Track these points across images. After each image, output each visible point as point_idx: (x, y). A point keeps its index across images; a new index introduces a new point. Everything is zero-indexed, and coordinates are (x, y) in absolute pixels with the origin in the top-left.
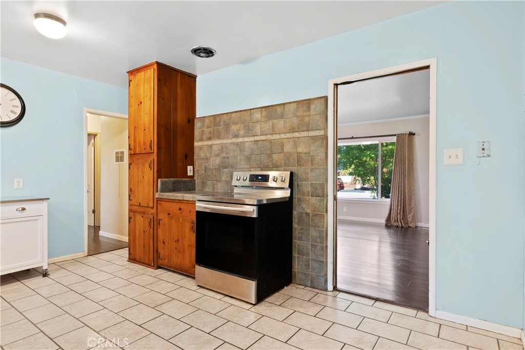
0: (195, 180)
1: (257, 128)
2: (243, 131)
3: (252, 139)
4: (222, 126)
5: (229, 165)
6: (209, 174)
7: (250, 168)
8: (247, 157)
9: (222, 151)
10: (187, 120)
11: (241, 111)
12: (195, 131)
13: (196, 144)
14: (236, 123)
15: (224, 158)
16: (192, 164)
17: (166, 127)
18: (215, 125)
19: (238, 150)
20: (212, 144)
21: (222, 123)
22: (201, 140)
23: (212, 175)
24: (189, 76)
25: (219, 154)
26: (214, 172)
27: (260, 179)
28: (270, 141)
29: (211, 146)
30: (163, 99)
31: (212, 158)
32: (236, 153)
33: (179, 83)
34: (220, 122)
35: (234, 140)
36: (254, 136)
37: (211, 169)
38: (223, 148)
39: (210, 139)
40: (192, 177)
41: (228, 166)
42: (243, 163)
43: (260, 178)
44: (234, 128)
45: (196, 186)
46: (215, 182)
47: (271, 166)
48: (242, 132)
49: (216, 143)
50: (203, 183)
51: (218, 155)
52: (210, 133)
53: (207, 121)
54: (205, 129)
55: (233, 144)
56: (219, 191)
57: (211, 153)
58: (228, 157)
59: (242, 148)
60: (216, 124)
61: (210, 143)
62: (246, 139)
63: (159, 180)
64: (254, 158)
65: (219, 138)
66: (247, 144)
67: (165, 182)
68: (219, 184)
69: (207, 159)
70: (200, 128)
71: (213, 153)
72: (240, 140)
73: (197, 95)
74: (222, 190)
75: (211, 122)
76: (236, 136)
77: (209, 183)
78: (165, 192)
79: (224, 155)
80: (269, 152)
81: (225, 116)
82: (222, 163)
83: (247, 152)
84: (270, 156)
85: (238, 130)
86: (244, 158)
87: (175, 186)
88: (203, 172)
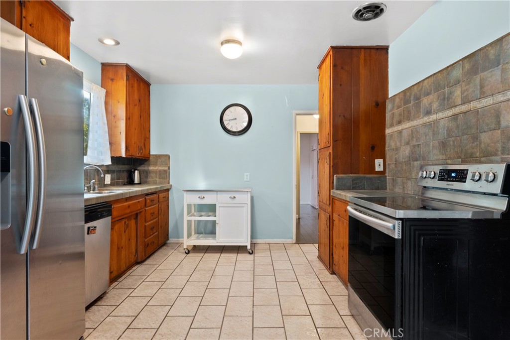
0: (386, 176)
1: (456, 94)
2: (437, 103)
3: (449, 113)
4: (412, 103)
5: (420, 156)
6: (399, 169)
7: (446, 159)
8: (443, 142)
9: (413, 137)
10: (374, 104)
11: (435, 74)
12: (387, 115)
13: (388, 131)
14: (428, 94)
15: (414, 146)
16: (383, 156)
17: (344, 116)
18: (405, 104)
19: (431, 133)
20: (402, 129)
21: (412, 98)
22: (392, 126)
23: (402, 170)
24: (378, 49)
25: (409, 141)
26: (404, 167)
27: (453, 177)
28: (476, 112)
29: (400, 132)
30: (341, 85)
31: (401, 148)
32: (428, 138)
33: (362, 61)
34: (410, 97)
35: (426, 119)
36: (452, 108)
37: (401, 163)
38: (414, 132)
39: (399, 123)
40: (383, 173)
41: (418, 158)
42: (436, 151)
43: (453, 175)
44: (425, 101)
45: (388, 184)
46: (405, 180)
47: (478, 154)
48: (435, 106)
49: (405, 127)
50: (393, 180)
51: (408, 143)
52: (400, 115)
53: (397, 100)
54: (396, 111)
55: (425, 125)
56: (409, 192)
57: (401, 140)
58: (418, 145)
59: (436, 129)
60: (407, 102)
61: (399, 128)
62: (441, 115)
63: (335, 176)
64: (451, 143)
65: (409, 119)
66: (442, 123)
67: (342, 178)
68: (409, 182)
69: (397, 149)
70: (391, 111)
71: (403, 141)
72: (433, 117)
73: (389, 70)
74: (413, 191)
75: (401, 100)
76: (428, 113)
77: (399, 180)
78: (341, 190)
79: (414, 143)
80: (474, 131)
81: (416, 87)
82: (412, 153)
83: (442, 133)
84: (475, 138)
85: (430, 104)
86: (438, 144)
87: (356, 183)
88: (393, 166)
